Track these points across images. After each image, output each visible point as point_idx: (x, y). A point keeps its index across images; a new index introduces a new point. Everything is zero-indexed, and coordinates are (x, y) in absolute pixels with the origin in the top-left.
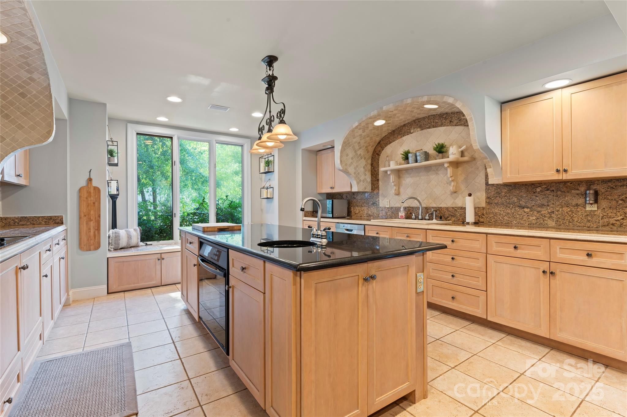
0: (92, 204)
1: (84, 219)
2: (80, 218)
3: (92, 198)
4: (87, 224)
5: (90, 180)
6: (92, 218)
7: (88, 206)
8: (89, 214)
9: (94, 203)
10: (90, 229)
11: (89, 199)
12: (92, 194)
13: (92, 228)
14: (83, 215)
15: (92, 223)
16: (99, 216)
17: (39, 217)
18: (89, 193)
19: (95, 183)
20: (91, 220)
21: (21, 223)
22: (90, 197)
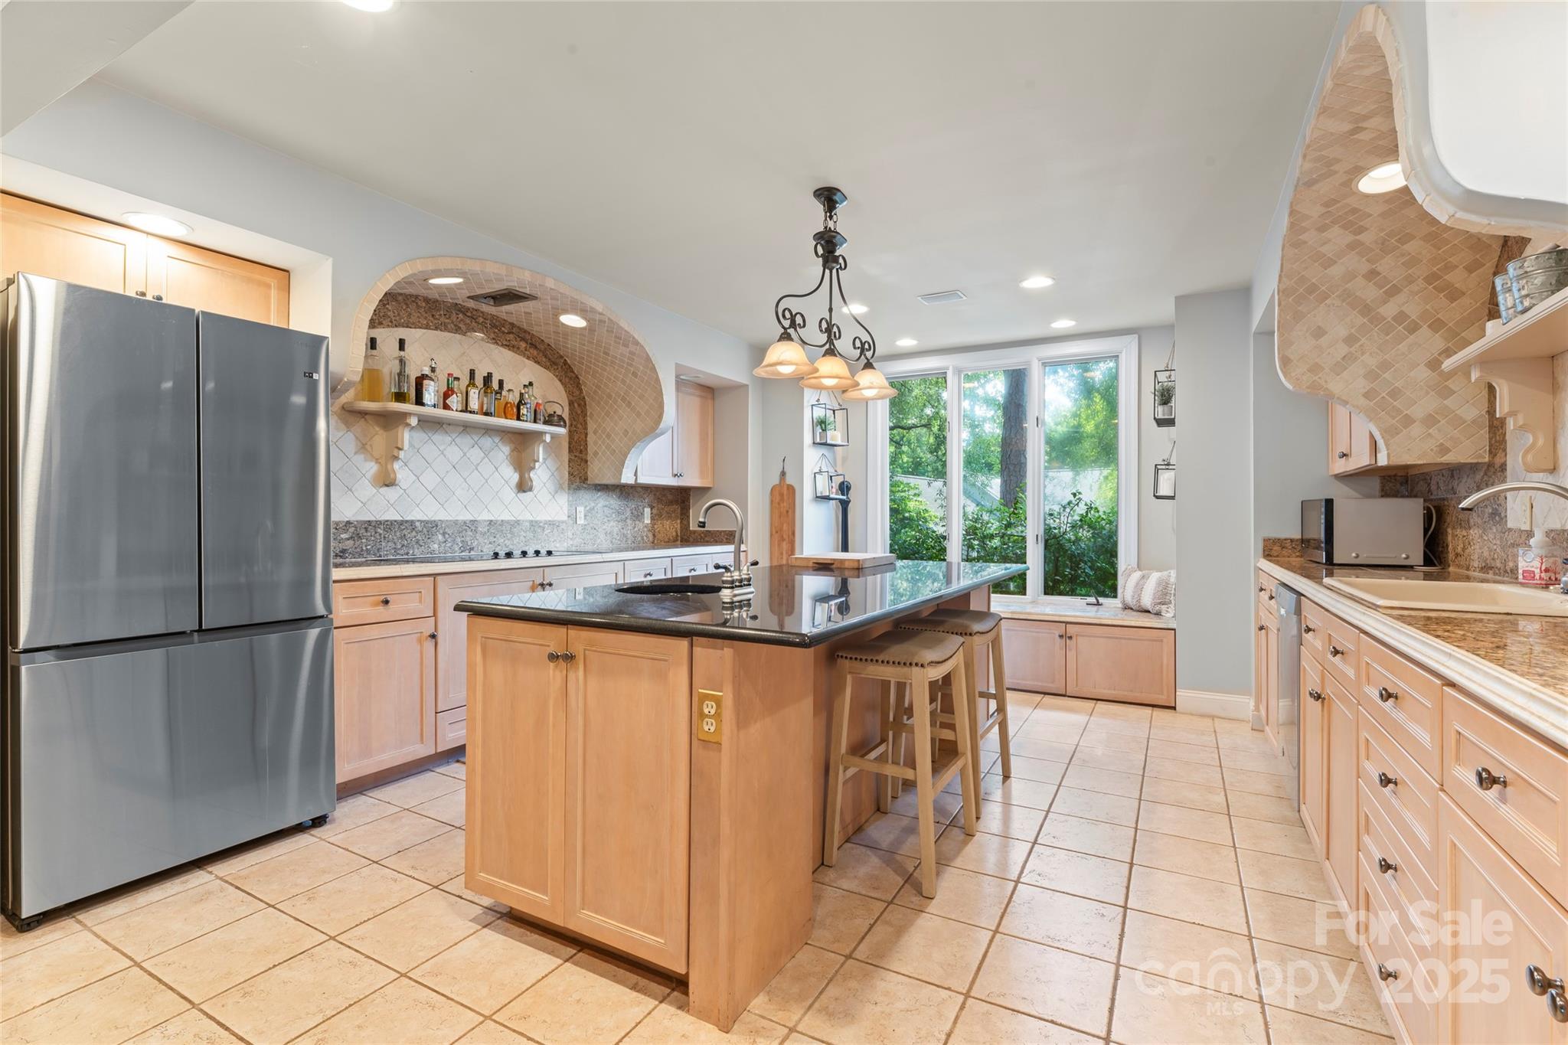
0: (785, 512)
1: (776, 536)
2: (771, 535)
3: (785, 504)
4: (779, 545)
5: (783, 474)
6: (784, 536)
7: (780, 517)
8: (781, 530)
9: (787, 512)
10: (782, 554)
11: (782, 505)
12: (785, 497)
13: (784, 553)
14: (774, 532)
15: (785, 543)
16: (793, 534)
17: (721, 532)
18: (782, 495)
19: (789, 480)
20: (783, 540)
21: (706, 539)
22: (783, 502)
